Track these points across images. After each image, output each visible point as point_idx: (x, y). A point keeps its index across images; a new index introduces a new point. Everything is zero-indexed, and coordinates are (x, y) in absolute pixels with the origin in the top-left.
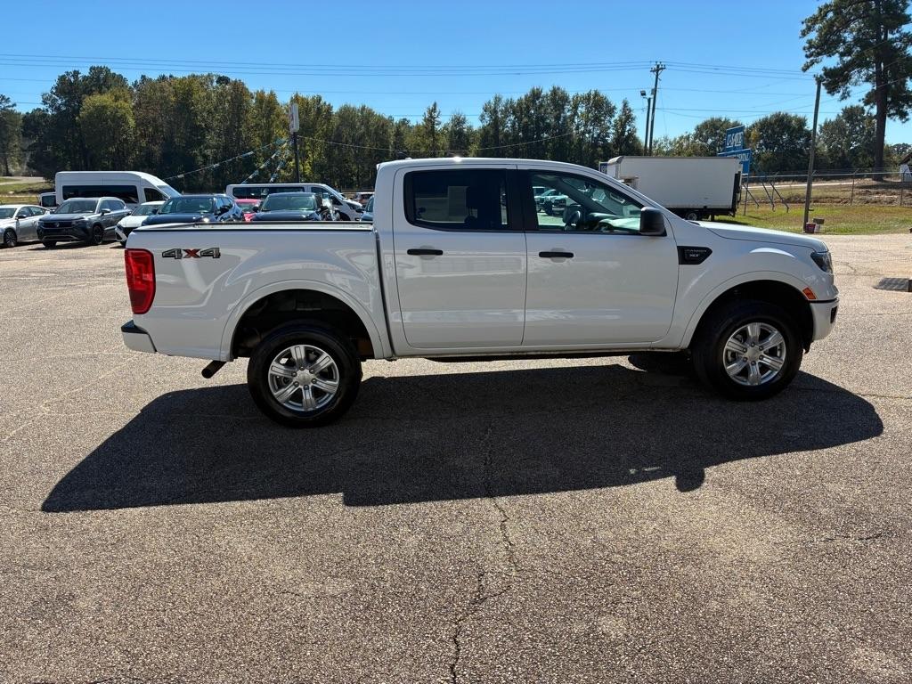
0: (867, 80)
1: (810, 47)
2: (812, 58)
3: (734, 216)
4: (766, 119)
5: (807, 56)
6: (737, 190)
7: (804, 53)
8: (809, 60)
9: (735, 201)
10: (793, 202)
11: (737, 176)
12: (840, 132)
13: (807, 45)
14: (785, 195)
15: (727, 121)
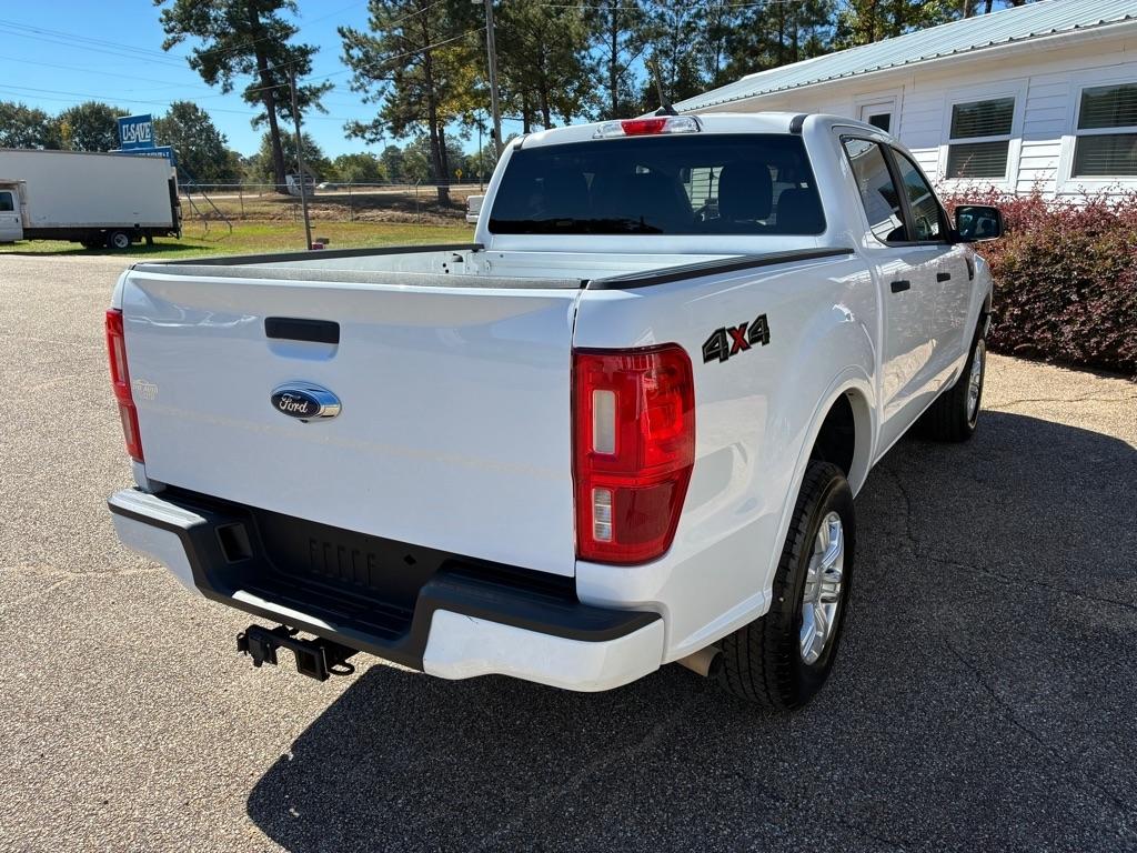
0: (245, 71)
1: (170, 19)
2: (172, 35)
3: (178, 237)
4: (77, 108)
5: (167, 32)
6: (175, 202)
7: (162, 27)
8: (170, 36)
9: (176, 218)
10: (212, 219)
11: (171, 183)
12: (174, 133)
13: (164, 17)
14: (202, 208)
15: (22, 109)
